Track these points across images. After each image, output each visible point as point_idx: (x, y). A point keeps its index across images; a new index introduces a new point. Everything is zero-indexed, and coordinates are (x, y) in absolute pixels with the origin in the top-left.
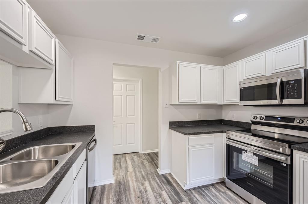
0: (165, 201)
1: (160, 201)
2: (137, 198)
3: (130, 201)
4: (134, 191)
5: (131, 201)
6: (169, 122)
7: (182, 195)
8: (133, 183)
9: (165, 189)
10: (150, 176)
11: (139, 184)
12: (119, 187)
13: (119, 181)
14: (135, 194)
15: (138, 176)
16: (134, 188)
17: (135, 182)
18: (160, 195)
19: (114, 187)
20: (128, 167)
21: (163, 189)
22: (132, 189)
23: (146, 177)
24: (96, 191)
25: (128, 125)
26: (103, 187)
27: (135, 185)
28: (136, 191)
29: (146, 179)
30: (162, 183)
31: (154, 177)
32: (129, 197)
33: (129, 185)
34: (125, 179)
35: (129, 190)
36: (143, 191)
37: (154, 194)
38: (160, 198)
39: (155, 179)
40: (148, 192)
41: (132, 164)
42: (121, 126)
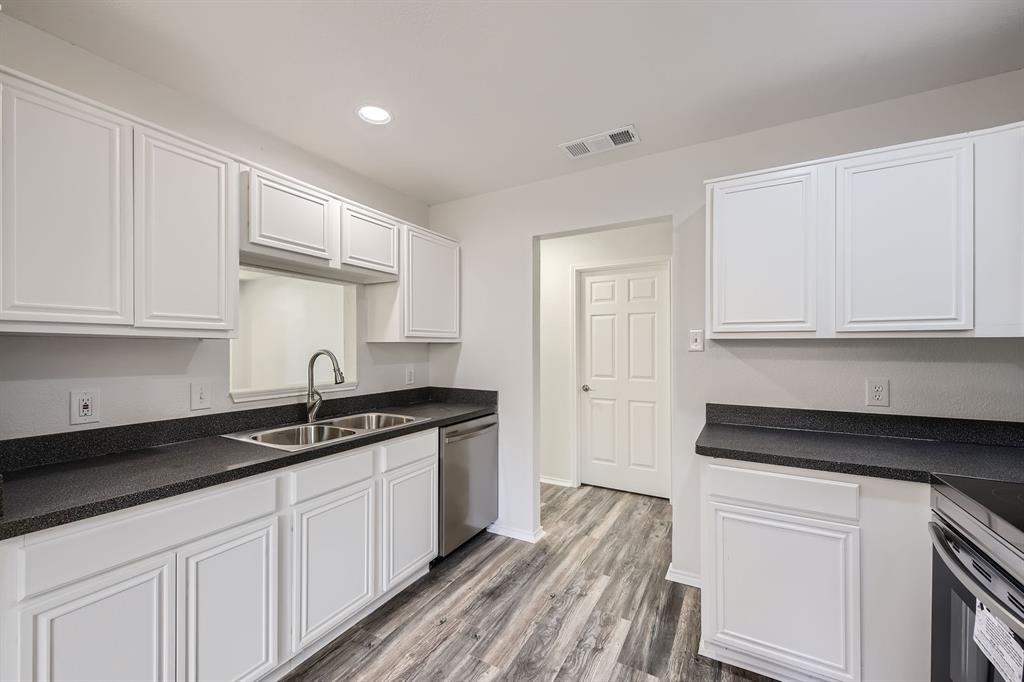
0: (606, 639)
1: (593, 632)
2: (548, 596)
3: (529, 592)
4: (557, 581)
5: (532, 594)
6: (708, 405)
7: (673, 659)
8: (572, 563)
9: (636, 618)
10: (633, 569)
11: (584, 571)
12: (538, 555)
13: (547, 546)
14: (552, 588)
15: (601, 556)
16: (562, 574)
17: (577, 564)
18: (607, 622)
19: (526, 551)
20: (599, 525)
21: (632, 615)
22: (555, 574)
23: (617, 566)
24: (492, 542)
25: (632, 404)
26: (509, 541)
27: (573, 568)
28: (562, 582)
29: (613, 572)
30: (646, 600)
31: (642, 577)
32: (533, 585)
33: (558, 563)
34: (564, 546)
35: (548, 574)
36: (577, 590)
37: (594, 611)
38: (600, 629)
39: (635, 583)
40: (584, 600)
41: (616, 522)
42: (613, 405)
